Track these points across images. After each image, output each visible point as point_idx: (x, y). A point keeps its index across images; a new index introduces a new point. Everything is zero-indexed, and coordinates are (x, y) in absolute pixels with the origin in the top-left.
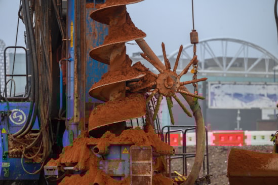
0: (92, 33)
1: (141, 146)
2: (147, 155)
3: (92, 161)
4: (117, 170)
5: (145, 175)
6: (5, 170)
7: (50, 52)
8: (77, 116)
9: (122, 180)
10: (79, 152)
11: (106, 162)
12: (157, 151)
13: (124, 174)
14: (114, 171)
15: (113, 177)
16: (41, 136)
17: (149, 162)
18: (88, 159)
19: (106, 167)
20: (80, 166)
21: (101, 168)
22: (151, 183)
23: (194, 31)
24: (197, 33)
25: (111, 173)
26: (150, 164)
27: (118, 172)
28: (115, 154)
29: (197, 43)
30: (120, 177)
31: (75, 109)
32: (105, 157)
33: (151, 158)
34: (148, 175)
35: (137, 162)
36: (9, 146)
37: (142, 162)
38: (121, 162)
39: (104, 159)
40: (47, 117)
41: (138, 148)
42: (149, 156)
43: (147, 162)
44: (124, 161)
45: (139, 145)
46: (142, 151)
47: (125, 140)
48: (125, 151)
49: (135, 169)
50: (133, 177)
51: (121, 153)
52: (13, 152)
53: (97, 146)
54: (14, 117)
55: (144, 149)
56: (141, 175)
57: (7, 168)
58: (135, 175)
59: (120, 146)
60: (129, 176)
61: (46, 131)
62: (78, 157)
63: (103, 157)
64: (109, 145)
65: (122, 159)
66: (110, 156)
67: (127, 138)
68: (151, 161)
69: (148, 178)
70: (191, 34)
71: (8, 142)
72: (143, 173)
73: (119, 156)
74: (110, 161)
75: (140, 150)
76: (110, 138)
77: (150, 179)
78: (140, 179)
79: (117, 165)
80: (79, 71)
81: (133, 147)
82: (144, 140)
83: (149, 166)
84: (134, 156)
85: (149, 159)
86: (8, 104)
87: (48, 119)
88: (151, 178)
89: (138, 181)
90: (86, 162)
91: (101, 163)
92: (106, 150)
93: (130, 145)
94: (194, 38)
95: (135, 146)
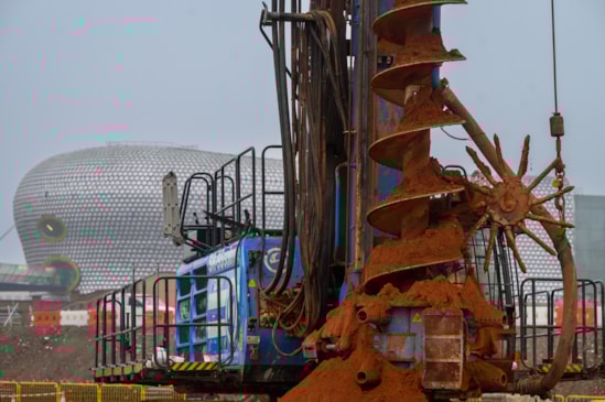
0: (389, 119)
1: (443, 310)
2: (453, 325)
3: (362, 335)
4: (403, 350)
5: (450, 361)
6: (252, 348)
7: (321, 152)
8: (359, 259)
9: (412, 367)
10: (343, 319)
11: (385, 337)
12: (476, 319)
13: (414, 358)
14: (398, 353)
15: (395, 363)
16: (303, 293)
17: (458, 337)
18: (356, 331)
19: (385, 346)
20: (343, 343)
21: (376, 346)
22: (461, 374)
23: (557, 114)
24: (562, 118)
25: (392, 355)
26: (458, 341)
27: (404, 353)
28: (399, 322)
29: (563, 134)
30: (407, 363)
31: (357, 248)
32: (383, 327)
33: (461, 332)
34: (455, 361)
35: (435, 337)
36: (260, 308)
37: (444, 337)
38: (409, 338)
39: (381, 331)
40: (312, 260)
41: (438, 313)
42: (457, 327)
43: (453, 337)
44: (414, 335)
45: (438, 308)
46: (444, 319)
47: (414, 299)
48: (417, 319)
49: (431, 350)
50: (427, 363)
51: (409, 321)
52: (265, 318)
53: (364, 309)
54: (271, 262)
55: (448, 314)
56: (441, 360)
57: (255, 346)
58: (430, 360)
59: (409, 310)
60: (422, 362)
61: (311, 283)
62: (341, 328)
63: (378, 326)
64: (388, 307)
65: (412, 331)
66: (391, 326)
67: (419, 296)
68: (461, 337)
69: (455, 366)
70: (552, 120)
71: (259, 303)
72: (445, 357)
73: (407, 327)
74: (390, 335)
75: (441, 317)
76: (392, 295)
77: (458, 368)
78: (440, 368)
79: (403, 342)
80: (363, 183)
81: (428, 312)
82: (449, 299)
83: (456, 345)
84: (430, 328)
85: (457, 333)
86: (264, 240)
87: (314, 264)
88: (461, 365)
89: (436, 370)
90: (353, 335)
91: (376, 338)
92: (383, 315)
93: (423, 308)
94: (557, 127)
95: (433, 309)
